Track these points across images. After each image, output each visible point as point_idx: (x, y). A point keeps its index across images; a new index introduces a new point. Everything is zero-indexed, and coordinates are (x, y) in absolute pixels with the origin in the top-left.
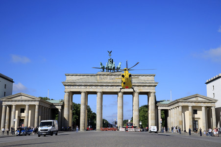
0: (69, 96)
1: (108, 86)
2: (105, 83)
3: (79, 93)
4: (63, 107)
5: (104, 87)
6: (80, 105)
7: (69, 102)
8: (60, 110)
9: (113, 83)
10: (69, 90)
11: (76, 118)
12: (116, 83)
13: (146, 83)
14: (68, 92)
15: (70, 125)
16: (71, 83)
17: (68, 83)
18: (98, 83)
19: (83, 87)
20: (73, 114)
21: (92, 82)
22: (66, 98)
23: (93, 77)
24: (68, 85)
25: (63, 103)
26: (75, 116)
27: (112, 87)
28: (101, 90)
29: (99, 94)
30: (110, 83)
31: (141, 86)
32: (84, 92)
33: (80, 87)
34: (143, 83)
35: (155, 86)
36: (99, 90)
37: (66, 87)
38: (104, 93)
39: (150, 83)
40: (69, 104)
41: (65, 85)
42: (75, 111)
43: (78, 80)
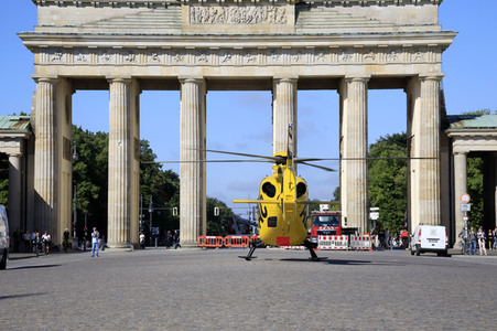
0: (54, 100)
1: (229, 51)
2: (216, 37)
3: (101, 83)
4: (28, 145)
5: (211, 58)
6: (104, 137)
7: (55, 123)
8: (14, 161)
9: (252, 37)
10: (53, 72)
11: (88, 195)
12: (265, 37)
13: (400, 36)
14: (51, 81)
15: (64, 224)
16: (62, 37)
17: (49, 36)
18: (184, 37)
19: (115, 58)
20: (76, 177)
21: (157, 37)
22: (39, 106)
23: (160, 10)
24: (50, 50)
25: (31, 128)
26: (83, 187)
27: (245, 59)
28: (199, 73)
29: (188, 90)
30: (237, 37)
31: (375, 49)
32: (125, 81)
33: (102, 58)
34: (385, 36)
35: (442, 48)
36: (189, 69)
37: (41, 57)
38: (211, 84)
39: (419, 35)
40: (55, 136)
41: (35, 49)
42: (82, 166)
43: (94, 24)
